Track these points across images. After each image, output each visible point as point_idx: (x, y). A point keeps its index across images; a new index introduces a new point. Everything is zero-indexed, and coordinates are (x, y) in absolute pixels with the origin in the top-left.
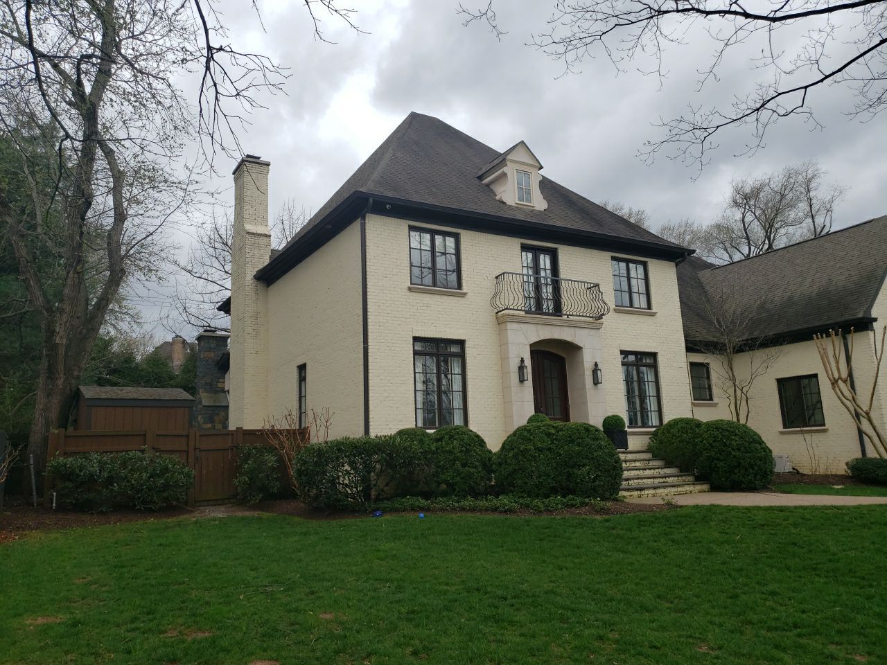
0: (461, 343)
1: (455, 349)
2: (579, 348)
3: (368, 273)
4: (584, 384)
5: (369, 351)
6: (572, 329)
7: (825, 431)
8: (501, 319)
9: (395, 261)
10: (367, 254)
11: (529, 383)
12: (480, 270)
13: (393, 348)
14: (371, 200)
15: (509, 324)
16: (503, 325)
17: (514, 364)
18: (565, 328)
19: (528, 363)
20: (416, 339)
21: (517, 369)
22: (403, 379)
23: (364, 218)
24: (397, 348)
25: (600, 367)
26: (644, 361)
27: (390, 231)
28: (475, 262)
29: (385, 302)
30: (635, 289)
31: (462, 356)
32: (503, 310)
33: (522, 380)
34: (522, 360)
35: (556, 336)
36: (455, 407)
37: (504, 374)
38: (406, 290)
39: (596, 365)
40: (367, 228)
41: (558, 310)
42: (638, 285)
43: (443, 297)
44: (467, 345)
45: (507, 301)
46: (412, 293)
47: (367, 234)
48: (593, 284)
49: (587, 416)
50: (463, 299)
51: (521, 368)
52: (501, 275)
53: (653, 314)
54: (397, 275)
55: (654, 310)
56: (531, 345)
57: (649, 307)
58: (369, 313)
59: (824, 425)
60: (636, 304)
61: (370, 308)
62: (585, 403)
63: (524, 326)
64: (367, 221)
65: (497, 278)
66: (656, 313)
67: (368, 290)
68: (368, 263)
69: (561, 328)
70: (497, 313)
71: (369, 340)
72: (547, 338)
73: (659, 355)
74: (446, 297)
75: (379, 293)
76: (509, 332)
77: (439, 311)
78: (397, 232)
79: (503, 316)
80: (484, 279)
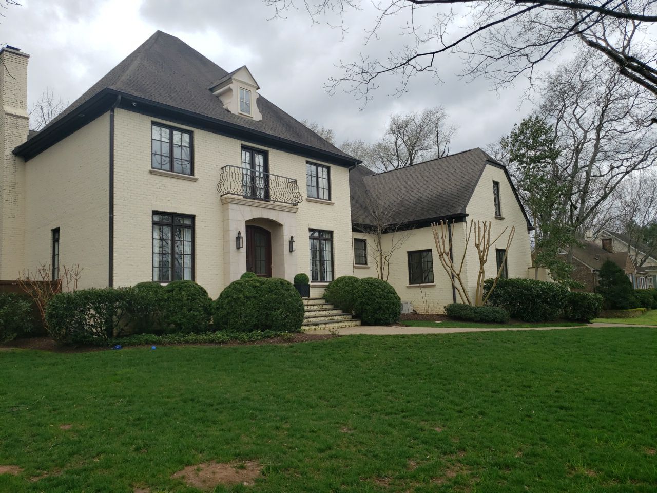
0: (192, 217)
1: (187, 222)
2: (281, 225)
3: (115, 156)
4: (283, 252)
5: (115, 219)
6: (277, 211)
7: (434, 286)
8: (224, 201)
9: (139, 148)
10: (115, 141)
11: (244, 250)
12: (209, 162)
13: (135, 219)
14: (120, 97)
15: (230, 204)
16: (225, 206)
17: (233, 236)
18: (272, 210)
19: (243, 234)
20: (155, 213)
21: (235, 239)
22: (142, 243)
23: (113, 111)
24: (138, 219)
25: (294, 239)
26: (324, 237)
27: (135, 124)
28: (205, 155)
29: (129, 181)
30: (321, 185)
31: (192, 228)
32: (226, 194)
33: (238, 247)
34: (239, 233)
35: (265, 216)
36: (185, 266)
37: (225, 242)
38: (147, 173)
39: (292, 238)
40: (115, 119)
41: (267, 197)
42: (323, 183)
43: (178, 180)
44: (197, 219)
45: (229, 187)
46: (152, 175)
47: (115, 125)
48: (293, 179)
49: (284, 274)
50: (195, 183)
51: (238, 238)
52: (225, 167)
53: (332, 204)
54: (140, 160)
55: (333, 201)
56: (247, 222)
57: (330, 199)
58: (115, 189)
59: (433, 282)
60: (321, 196)
61: (116, 185)
62: (283, 265)
63: (242, 207)
64: (115, 114)
65: (222, 169)
66: (334, 204)
67: (115, 170)
68: (115, 148)
69: (269, 210)
70: (221, 196)
71: (115, 211)
72: (259, 217)
73: (334, 232)
74: (181, 181)
75: (124, 173)
76: (230, 211)
77: (174, 191)
78: (141, 126)
79: (226, 198)
80: (212, 169)
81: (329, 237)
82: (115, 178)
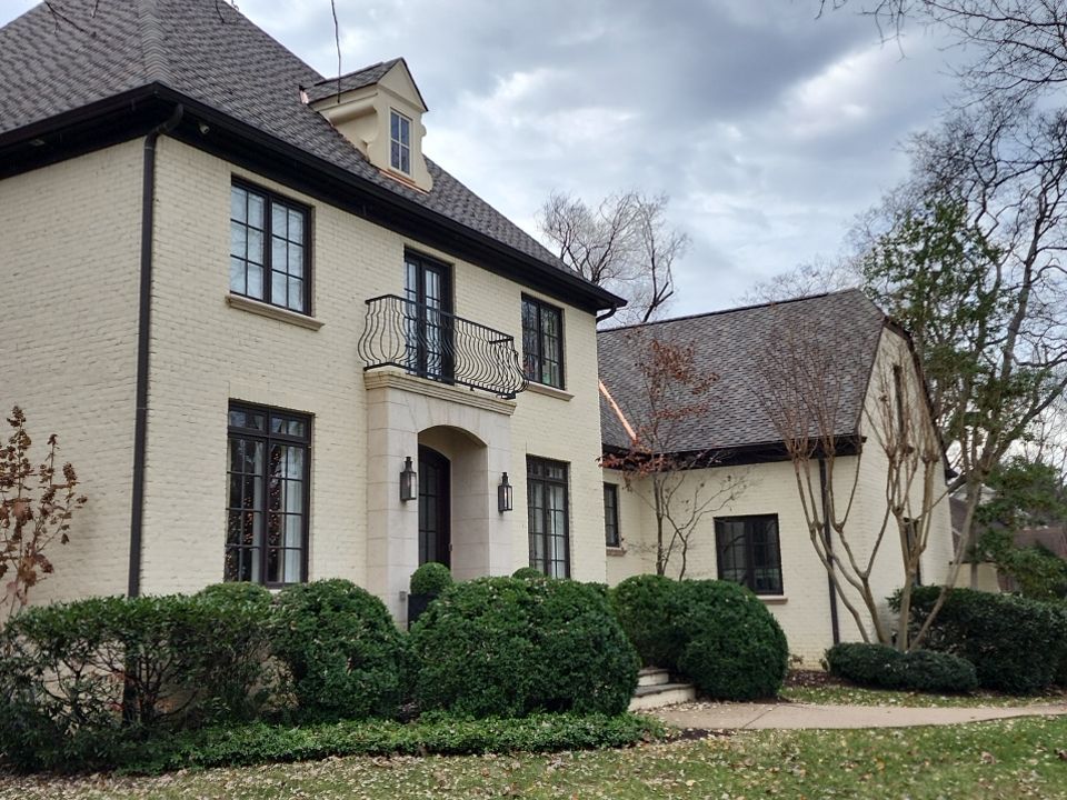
0: (306, 419)
1: (292, 429)
2: (484, 446)
3: (155, 257)
4: (486, 511)
5: (150, 419)
6: (476, 410)
7: (784, 602)
8: (373, 381)
9: (206, 240)
11: (414, 505)
12: (343, 283)
13: (193, 419)
14: (180, 108)
15: (390, 391)
16: (372, 393)
17: (395, 468)
18: (467, 409)
19: (415, 467)
20: (235, 405)
21: (397, 478)
22: (206, 483)
23: (152, 143)
24: (199, 420)
25: (510, 482)
26: (551, 476)
27: (198, 178)
28: (335, 266)
29: (183, 321)
31: (305, 445)
32: (381, 365)
33: (405, 497)
34: (408, 462)
35: (454, 423)
36: (287, 546)
37: (372, 484)
38: (222, 303)
39: (505, 477)
40: (157, 163)
41: (448, 373)
43: (283, 326)
44: (318, 424)
45: (394, 352)
46: (232, 310)
47: (158, 176)
48: (504, 335)
49: (486, 567)
50: (315, 334)
51: (405, 475)
52: (375, 299)
54: (207, 269)
55: (569, 392)
56: (421, 435)
58: (153, 342)
59: (782, 593)
61: (156, 330)
62: (484, 543)
63: (411, 399)
64: (158, 149)
65: (368, 302)
66: (571, 396)
67: (154, 292)
68: (156, 236)
69: (462, 407)
70: (365, 369)
71: (150, 398)
72: (443, 424)
73: (572, 465)
74: (288, 327)
75: (173, 301)
76: (390, 406)
77: (274, 353)
78: (210, 183)
79: (380, 375)
80: (349, 302)
81: (561, 476)
82: (154, 313)
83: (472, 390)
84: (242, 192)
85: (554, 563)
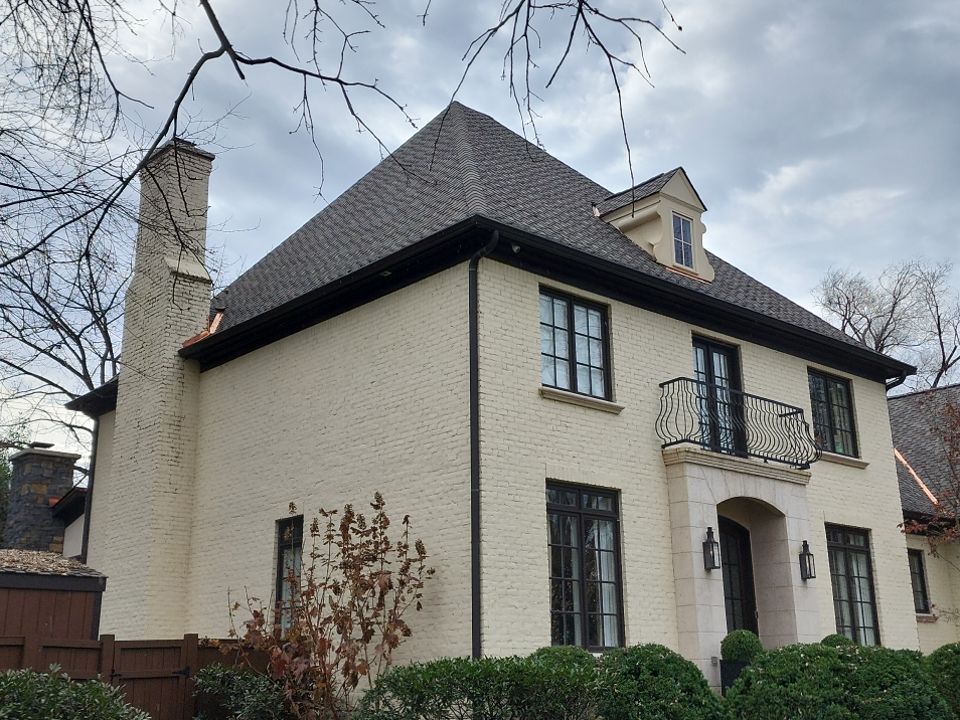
0: (613, 495)
1: (603, 505)
2: (781, 515)
3: (481, 360)
4: (788, 578)
5: (482, 499)
6: (771, 482)
8: (671, 459)
9: (521, 342)
10: (480, 326)
11: (718, 574)
12: (638, 370)
13: (517, 498)
14: (496, 233)
15: (687, 466)
16: (673, 470)
17: (698, 537)
18: (762, 480)
19: (716, 537)
20: (551, 484)
21: (700, 548)
22: (532, 555)
23: (474, 265)
24: (523, 499)
25: (811, 550)
26: (852, 543)
27: (513, 291)
28: (630, 356)
29: (505, 413)
30: (836, 422)
31: (614, 519)
32: (677, 442)
33: (709, 566)
34: (710, 532)
35: (751, 494)
36: (604, 612)
37: (677, 554)
38: (536, 395)
39: (805, 545)
40: (479, 281)
41: (741, 447)
42: (839, 417)
43: (589, 412)
44: (624, 498)
45: (683, 428)
46: (545, 401)
47: (480, 292)
48: (793, 408)
50: (616, 417)
51: (708, 545)
52: (668, 383)
54: (523, 367)
55: (862, 458)
56: (720, 506)
57: (856, 455)
60: (839, 447)
61: (485, 422)
62: (790, 612)
63: (709, 473)
64: (480, 270)
65: (662, 385)
66: (867, 464)
67: (481, 390)
68: (481, 343)
69: (757, 479)
70: (663, 447)
71: (482, 481)
72: (739, 495)
73: (873, 532)
75: (496, 396)
76: (689, 480)
77: (582, 436)
78: (523, 294)
79: (677, 452)
80: (644, 386)
81: (862, 544)
82: (481, 407)
83: (765, 461)
84: (547, 298)
85: (862, 630)
